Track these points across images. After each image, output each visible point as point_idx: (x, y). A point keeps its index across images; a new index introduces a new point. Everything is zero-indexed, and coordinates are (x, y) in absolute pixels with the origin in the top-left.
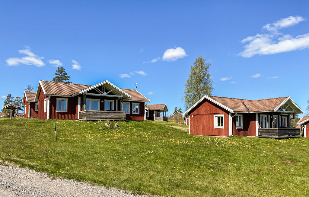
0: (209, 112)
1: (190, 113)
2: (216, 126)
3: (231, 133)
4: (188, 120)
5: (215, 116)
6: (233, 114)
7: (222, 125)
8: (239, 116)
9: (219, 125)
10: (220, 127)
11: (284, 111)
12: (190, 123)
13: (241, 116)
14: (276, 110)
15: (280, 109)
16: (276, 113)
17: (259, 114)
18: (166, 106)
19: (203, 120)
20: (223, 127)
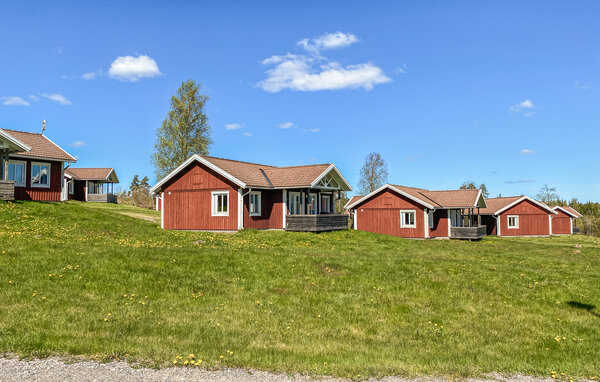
0: (202, 187)
1: (164, 187)
2: (215, 212)
3: (240, 225)
4: (160, 200)
5: (213, 193)
6: (245, 191)
7: (225, 210)
8: (255, 193)
9: (220, 210)
10: (223, 214)
11: (326, 186)
12: (165, 207)
13: (259, 194)
14: (313, 185)
15: (319, 183)
16: (314, 190)
17: (288, 190)
18: (113, 171)
19: (189, 201)
20: (226, 214)
